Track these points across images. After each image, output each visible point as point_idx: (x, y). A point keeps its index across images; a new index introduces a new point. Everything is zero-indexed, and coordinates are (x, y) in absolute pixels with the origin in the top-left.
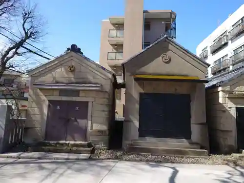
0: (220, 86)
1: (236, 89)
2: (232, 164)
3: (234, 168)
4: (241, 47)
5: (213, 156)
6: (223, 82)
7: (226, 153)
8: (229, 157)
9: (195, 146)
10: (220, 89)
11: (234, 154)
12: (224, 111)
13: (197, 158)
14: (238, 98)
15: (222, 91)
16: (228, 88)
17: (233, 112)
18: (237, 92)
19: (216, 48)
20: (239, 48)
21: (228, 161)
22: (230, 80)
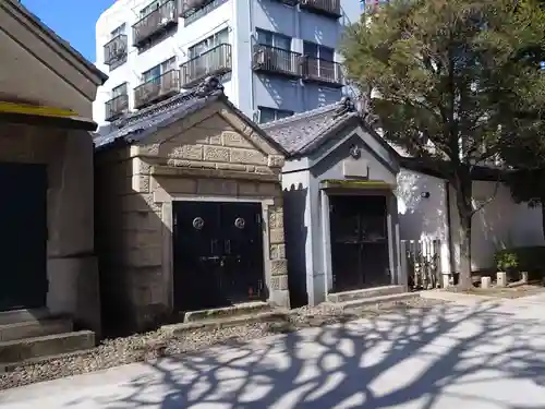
0: (133, 143)
1: (176, 152)
2: (152, 357)
3: (154, 366)
4: (206, 41)
5: (109, 346)
6: (141, 130)
7: (143, 330)
8: (151, 339)
9: (56, 326)
10: (134, 150)
11: (163, 327)
12: (144, 214)
13: (58, 360)
14: (177, 177)
15: (139, 156)
16: (154, 150)
17: (166, 216)
18: (176, 162)
19: (146, 34)
20: (200, 43)
21: (146, 349)
22: (160, 128)
